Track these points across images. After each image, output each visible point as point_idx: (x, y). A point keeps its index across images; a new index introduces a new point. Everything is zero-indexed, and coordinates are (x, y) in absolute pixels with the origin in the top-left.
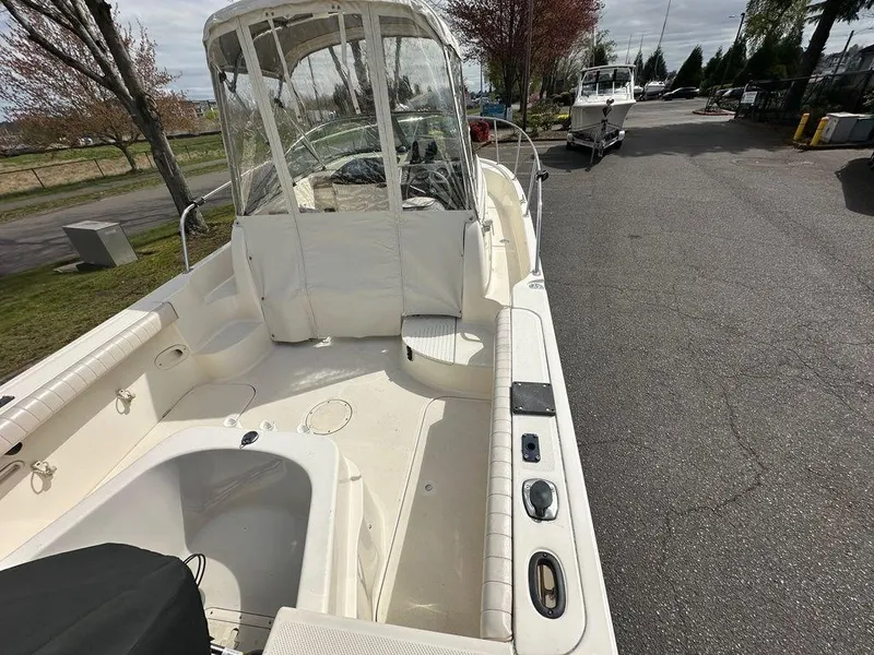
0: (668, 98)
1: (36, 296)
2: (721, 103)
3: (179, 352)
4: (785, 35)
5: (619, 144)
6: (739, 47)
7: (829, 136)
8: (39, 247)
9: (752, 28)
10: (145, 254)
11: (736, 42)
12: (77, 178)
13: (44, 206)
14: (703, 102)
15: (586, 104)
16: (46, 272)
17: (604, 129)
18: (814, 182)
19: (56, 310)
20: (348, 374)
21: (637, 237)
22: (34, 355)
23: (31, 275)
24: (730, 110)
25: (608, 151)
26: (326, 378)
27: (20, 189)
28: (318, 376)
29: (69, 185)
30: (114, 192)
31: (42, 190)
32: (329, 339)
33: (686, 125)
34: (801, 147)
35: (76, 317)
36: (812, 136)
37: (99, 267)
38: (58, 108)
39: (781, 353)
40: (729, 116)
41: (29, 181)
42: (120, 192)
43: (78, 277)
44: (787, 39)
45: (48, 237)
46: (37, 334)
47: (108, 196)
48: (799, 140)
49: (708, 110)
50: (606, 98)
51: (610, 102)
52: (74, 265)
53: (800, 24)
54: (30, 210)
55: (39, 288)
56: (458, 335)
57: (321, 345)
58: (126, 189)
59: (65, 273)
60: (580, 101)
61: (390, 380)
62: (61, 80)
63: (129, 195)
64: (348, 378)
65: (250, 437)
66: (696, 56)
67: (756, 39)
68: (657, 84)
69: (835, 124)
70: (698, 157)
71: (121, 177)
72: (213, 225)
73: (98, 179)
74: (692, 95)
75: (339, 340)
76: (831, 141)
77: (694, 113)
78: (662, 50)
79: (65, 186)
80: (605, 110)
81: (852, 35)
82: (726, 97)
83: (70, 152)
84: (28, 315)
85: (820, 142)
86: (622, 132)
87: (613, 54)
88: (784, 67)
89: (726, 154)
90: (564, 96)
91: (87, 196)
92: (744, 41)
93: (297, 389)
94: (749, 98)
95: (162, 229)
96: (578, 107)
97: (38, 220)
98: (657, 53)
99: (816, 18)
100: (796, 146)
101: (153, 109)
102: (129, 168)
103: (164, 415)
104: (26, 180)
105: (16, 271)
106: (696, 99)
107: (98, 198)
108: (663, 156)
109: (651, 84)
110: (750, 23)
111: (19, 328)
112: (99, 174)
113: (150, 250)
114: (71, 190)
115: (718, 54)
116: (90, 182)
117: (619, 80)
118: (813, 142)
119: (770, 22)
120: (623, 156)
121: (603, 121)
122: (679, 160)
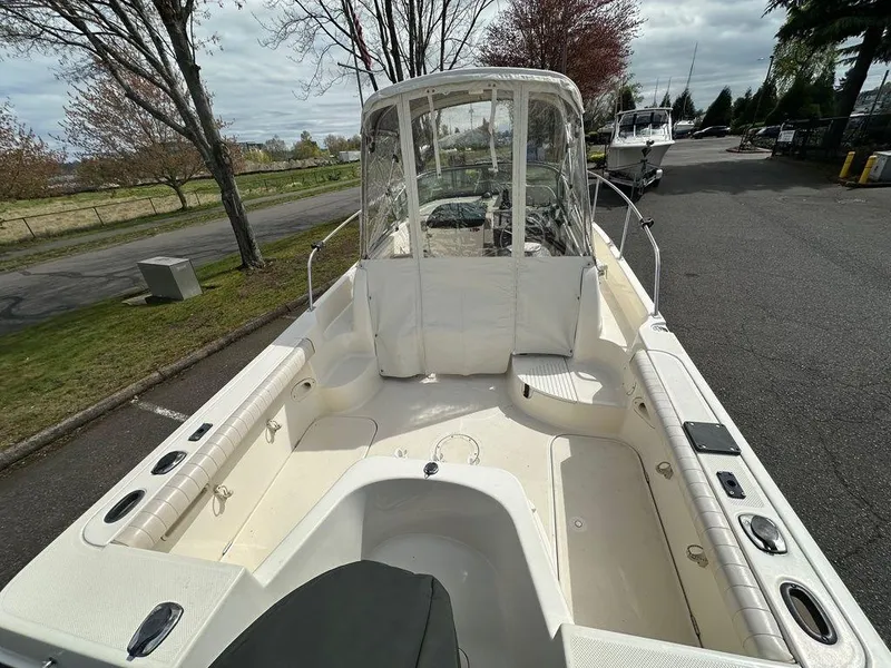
0: (697, 137)
1: (113, 327)
2: (755, 142)
3: (308, 385)
4: (815, 75)
5: (656, 182)
6: (768, 88)
7: (878, 174)
8: (104, 279)
9: (780, 69)
10: (207, 288)
11: (766, 83)
12: (131, 215)
13: (104, 242)
14: (736, 141)
15: (625, 145)
16: (117, 303)
17: (644, 168)
18: (871, 221)
19: (134, 340)
20: (463, 410)
21: (693, 275)
22: (121, 384)
23: (102, 306)
24: (765, 148)
25: (647, 189)
26: (443, 412)
27: (80, 225)
28: (435, 411)
29: (126, 221)
30: (166, 228)
31: (101, 227)
32: (432, 375)
33: (721, 163)
34: (849, 185)
35: (154, 347)
36: (860, 173)
37: (167, 300)
38: (123, 152)
39: (873, 398)
40: (766, 154)
41: (89, 218)
42: (172, 229)
43: (150, 309)
44: (819, 80)
45: (111, 270)
46: (119, 364)
47: (161, 232)
48: (846, 178)
49: (742, 148)
50: (645, 139)
51: (649, 143)
52: (142, 298)
53: (831, 65)
54: (93, 245)
55: (114, 319)
56: (573, 373)
57: (426, 381)
58: (177, 226)
59: (134, 306)
60: (618, 142)
61: (508, 416)
62: (127, 128)
63: (181, 231)
64: (464, 414)
65: (431, 468)
66: (725, 96)
67: (785, 79)
68: (686, 123)
69: (883, 163)
70: (740, 195)
71: (173, 214)
72: (269, 261)
73: (151, 216)
74: (722, 134)
75: (442, 376)
76: (880, 180)
77: (728, 151)
78: (690, 91)
79: (121, 222)
80: (645, 150)
81: (887, 75)
82: (759, 135)
83: (123, 191)
84: (108, 345)
85: (869, 180)
86: (660, 171)
87: (639, 95)
88: (818, 106)
89: (769, 192)
90: (592, 136)
91: (143, 232)
92: (774, 81)
93: (418, 423)
94: (787, 136)
95: (220, 264)
96: (616, 148)
97: (100, 254)
98: (685, 94)
99: (851, 60)
100: (843, 184)
101: (227, 156)
102: (179, 205)
103: (296, 446)
104: (84, 217)
105: (87, 302)
106: (727, 137)
107: (153, 234)
108: (705, 194)
109: (680, 123)
110: (778, 64)
111: (102, 357)
112: (151, 211)
113: (213, 284)
114: (128, 226)
115: (748, 94)
116: (143, 219)
117: (655, 122)
118: (862, 180)
119: (800, 63)
120: (662, 194)
121: (642, 161)
122: (720, 198)
